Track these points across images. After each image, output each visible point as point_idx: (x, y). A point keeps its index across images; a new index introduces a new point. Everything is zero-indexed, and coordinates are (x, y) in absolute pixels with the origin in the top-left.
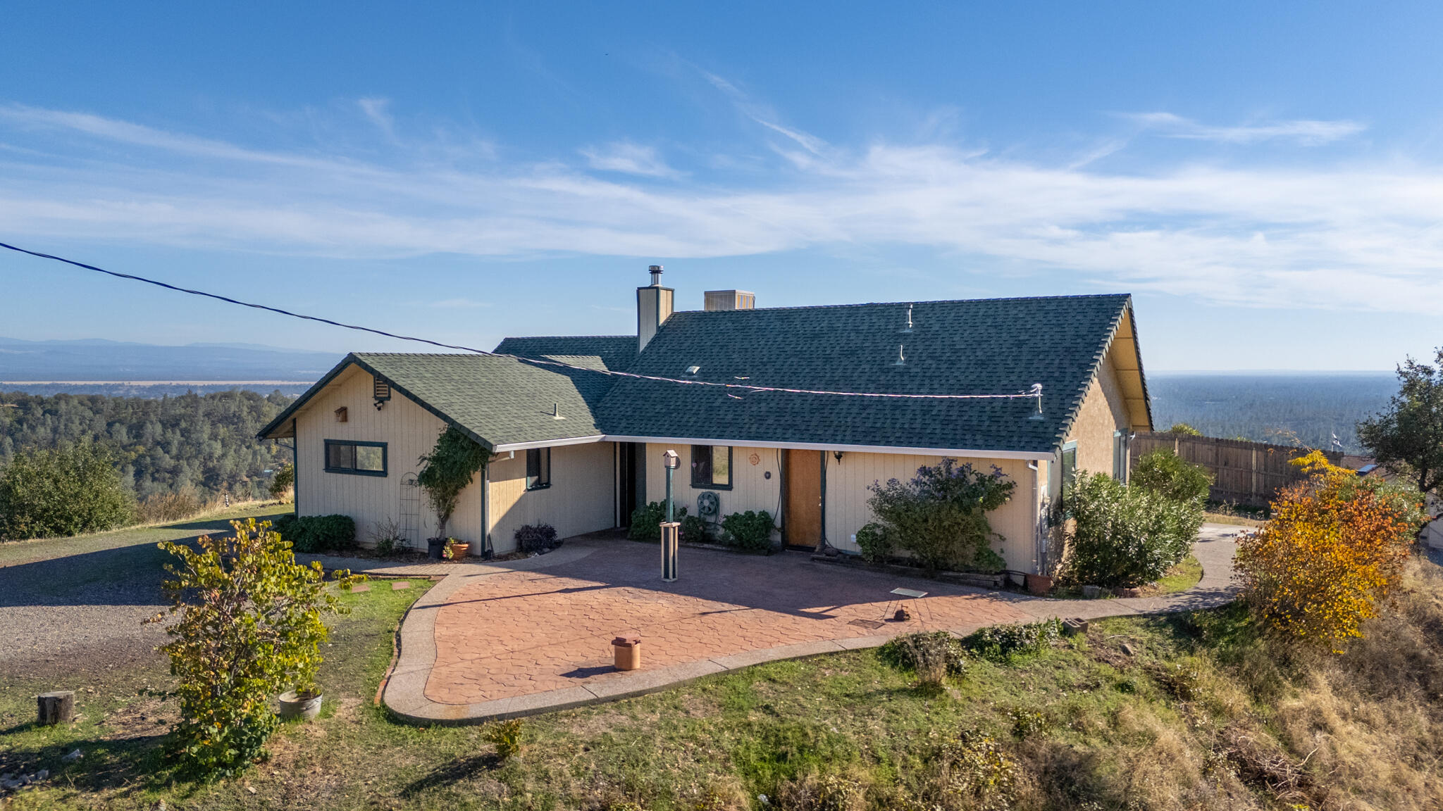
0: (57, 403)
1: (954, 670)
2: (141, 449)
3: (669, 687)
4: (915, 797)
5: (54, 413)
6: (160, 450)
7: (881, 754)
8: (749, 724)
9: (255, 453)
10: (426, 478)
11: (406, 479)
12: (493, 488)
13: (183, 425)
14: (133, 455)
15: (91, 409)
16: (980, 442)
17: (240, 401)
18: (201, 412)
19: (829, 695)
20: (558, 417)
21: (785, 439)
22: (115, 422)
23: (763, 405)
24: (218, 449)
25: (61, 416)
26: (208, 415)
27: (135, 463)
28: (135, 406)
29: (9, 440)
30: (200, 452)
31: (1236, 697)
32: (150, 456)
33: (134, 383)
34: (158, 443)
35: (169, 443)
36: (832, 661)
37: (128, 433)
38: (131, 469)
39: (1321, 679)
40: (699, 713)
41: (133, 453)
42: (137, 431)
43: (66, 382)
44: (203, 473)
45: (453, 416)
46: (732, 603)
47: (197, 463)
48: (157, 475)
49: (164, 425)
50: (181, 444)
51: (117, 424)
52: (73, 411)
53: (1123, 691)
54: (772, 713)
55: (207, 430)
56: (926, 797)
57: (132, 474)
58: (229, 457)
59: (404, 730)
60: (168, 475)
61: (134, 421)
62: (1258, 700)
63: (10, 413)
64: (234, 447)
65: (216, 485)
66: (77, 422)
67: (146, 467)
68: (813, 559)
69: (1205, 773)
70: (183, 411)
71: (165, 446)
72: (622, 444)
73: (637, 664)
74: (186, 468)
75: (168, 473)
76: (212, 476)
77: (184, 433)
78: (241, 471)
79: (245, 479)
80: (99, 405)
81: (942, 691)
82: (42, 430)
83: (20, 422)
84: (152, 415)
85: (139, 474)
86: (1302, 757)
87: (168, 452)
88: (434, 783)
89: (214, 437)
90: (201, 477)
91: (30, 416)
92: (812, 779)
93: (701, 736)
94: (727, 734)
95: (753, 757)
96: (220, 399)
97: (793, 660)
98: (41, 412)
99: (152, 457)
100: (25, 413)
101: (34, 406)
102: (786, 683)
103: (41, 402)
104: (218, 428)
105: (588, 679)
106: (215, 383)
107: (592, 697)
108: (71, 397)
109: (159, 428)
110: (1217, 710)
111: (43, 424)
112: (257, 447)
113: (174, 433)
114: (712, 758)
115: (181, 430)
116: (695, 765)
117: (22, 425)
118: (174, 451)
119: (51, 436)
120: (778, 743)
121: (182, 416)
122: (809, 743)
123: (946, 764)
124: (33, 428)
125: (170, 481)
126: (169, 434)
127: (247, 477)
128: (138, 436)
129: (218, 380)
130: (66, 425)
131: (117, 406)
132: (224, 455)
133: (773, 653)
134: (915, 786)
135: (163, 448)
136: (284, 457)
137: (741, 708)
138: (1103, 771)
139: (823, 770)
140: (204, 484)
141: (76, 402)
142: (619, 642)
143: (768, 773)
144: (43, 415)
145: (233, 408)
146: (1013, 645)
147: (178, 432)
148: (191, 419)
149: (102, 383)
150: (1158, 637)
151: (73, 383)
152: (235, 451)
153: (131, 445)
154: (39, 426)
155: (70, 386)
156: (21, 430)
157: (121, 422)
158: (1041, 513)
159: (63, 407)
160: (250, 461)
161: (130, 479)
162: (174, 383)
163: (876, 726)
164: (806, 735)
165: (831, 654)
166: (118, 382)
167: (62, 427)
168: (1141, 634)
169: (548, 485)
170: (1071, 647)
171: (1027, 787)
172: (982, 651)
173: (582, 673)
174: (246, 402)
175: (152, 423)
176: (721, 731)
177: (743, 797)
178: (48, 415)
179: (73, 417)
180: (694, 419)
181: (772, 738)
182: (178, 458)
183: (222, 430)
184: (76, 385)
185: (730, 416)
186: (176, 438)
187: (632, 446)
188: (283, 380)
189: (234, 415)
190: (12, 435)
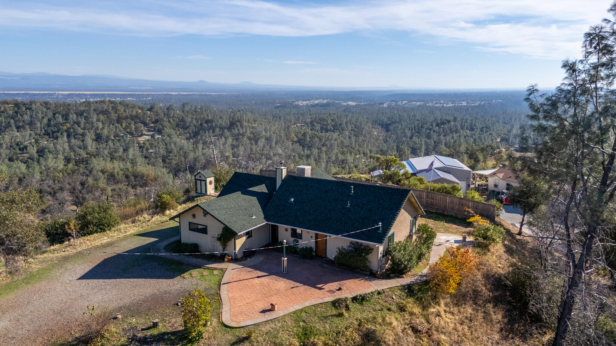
0: (31, 105)
1: (347, 308)
2: (68, 125)
3: (283, 316)
4: (333, 343)
5: (30, 109)
6: (76, 126)
7: (327, 333)
8: (300, 326)
9: (116, 127)
10: (219, 239)
11: (213, 236)
12: (237, 241)
13: (85, 115)
14: (65, 128)
15: (45, 107)
16: (365, 238)
17: (108, 105)
18: (92, 109)
19: (318, 317)
20: (254, 217)
21: (316, 230)
22: (56, 113)
23: (311, 216)
24: (100, 125)
25: (33, 110)
26: (95, 110)
27: (66, 131)
28: (64, 106)
29: (12, 121)
30: (93, 127)
31: (417, 310)
32: (73, 128)
33: (60, 92)
34: (75, 122)
35: (80, 123)
36: (321, 305)
37: (62, 118)
38: (65, 134)
39: (442, 302)
40: (289, 323)
41: (65, 127)
42: (66, 117)
43: (31, 92)
44: (95, 135)
45: (226, 224)
46: (300, 283)
47: (92, 131)
48: (76, 136)
49: (77, 115)
50: (85, 123)
51: (57, 114)
52: (38, 109)
53: (389, 311)
54: (305, 322)
55: (95, 117)
56: (336, 343)
57: (65, 136)
58: (106, 129)
59: (228, 329)
60: (80, 136)
61: (64, 113)
62: (423, 310)
63: (12, 109)
64: (107, 125)
65: (100, 140)
66: (40, 113)
67: (71, 133)
68: (323, 262)
69: (403, 331)
70: (84, 108)
71: (78, 124)
72: (272, 225)
73: (276, 309)
74: (88, 134)
75: (81, 135)
76: (99, 137)
77: (86, 118)
78: (111, 135)
79: (113, 138)
80: (49, 106)
81: (343, 315)
82: (26, 116)
83: (16, 113)
84: (72, 111)
85: (69, 136)
86: (430, 324)
87: (79, 126)
88: (237, 343)
89: (98, 120)
90: (94, 138)
91: (20, 110)
92: (312, 340)
93: (289, 329)
94: (295, 328)
95: (300, 334)
96: (100, 104)
97: (312, 306)
98: (25, 109)
99: (73, 129)
100: (18, 109)
101: (21, 106)
102: (309, 313)
103: (24, 104)
104: (100, 116)
105: (265, 314)
106: (95, 93)
107: (266, 320)
108: (37, 102)
109: (75, 116)
110: (412, 314)
111: (26, 114)
112: (117, 125)
113: (81, 118)
114: (291, 335)
115: (84, 117)
116: (288, 337)
117: (17, 114)
118: (82, 126)
119: (30, 119)
120: (306, 331)
121: (84, 111)
122: (312, 331)
123: (341, 335)
124: (22, 115)
125: (82, 139)
126: (79, 119)
127: (114, 137)
128: (66, 119)
129: (96, 91)
130: (36, 114)
131: (56, 106)
132: (103, 128)
133: (307, 304)
134: (333, 340)
135: (77, 125)
136: (128, 129)
137: (298, 321)
138: (377, 333)
139: (314, 337)
140: (96, 140)
141: (39, 104)
142: (272, 305)
143: (303, 338)
144: (26, 110)
145: (105, 107)
146: (364, 299)
147: (83, 118)
148: (88, 112)
149: (46, 92)
150: (403, 293)
151: (34, 92)
152: (108, 126)
153: (64, 123)
154: (25, 115)
155: (33, 93)
156: (17, 116)
157: (59, 113)
158: (380, 255)
159: (34, 106)
160: (114, 130)
161: (65, 138)
162: (77, 93)
163: (327, 326)
164: (312, 329)
165: (321, 303)
166: (53, 92)
167: (34, 115)
168: (398, 292)
169: (251, 236)
170: (379, 298)
171: (358, 339)
172: (357, 301)
173: (264, 311)
174: (110, 105)
175: (72, 114)
176: (294, 328)
177: (297, 344)
178: (28, 110)
179: (38, 111)
180: (291, 219)
181: (305, 329)
182: (84, 129)
183: (102, 117)
184: (35, 93)
185: (301, 219)
186: (83, 121)
187: (275, 225)
188: (124, 91)
189: (106, 111)
190: (13, 119)
